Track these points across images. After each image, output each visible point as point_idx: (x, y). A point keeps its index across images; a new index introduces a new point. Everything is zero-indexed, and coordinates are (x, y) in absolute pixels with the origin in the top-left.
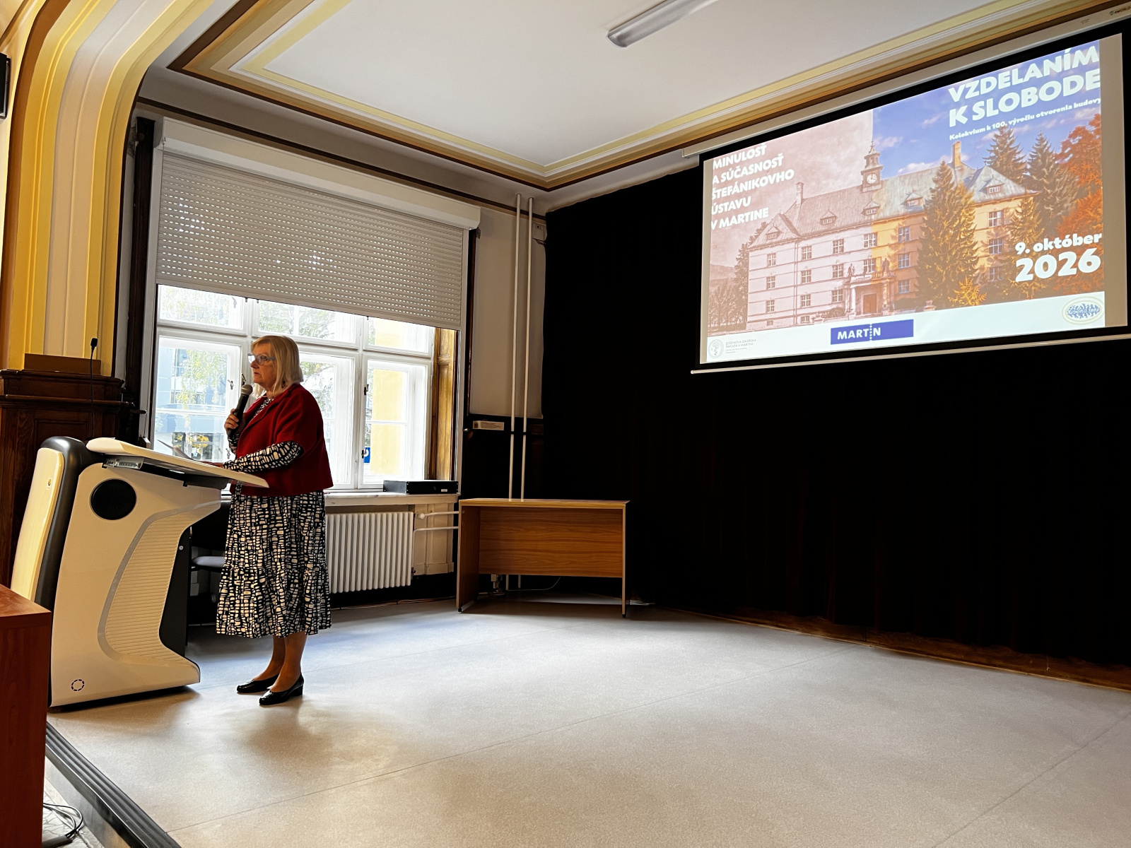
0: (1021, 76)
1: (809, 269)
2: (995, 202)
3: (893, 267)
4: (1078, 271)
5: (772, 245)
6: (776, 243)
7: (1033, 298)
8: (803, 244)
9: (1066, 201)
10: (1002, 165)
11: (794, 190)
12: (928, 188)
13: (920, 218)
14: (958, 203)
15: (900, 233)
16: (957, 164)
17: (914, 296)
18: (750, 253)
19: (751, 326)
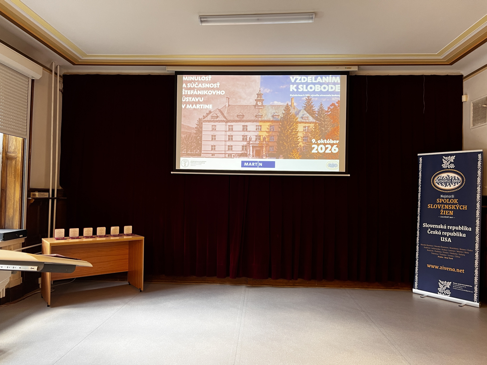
0: (316, 80)
1: (232, 135)
2: (306, 123)
3: (268, 140)
4: (332, 152)
5: (214, 121)
6: (216, 121)
7: (318, 159)
8: (229, 124)
9: (328, 127)
10: (308, 110)
11: (225, 100)
12: (282, 112)
13: (278, 123)
14: (293, 120)
15: (270, 127)
16: (293, 106)
17: (275, 153)
18: (203, 123)
19: (203, 155)
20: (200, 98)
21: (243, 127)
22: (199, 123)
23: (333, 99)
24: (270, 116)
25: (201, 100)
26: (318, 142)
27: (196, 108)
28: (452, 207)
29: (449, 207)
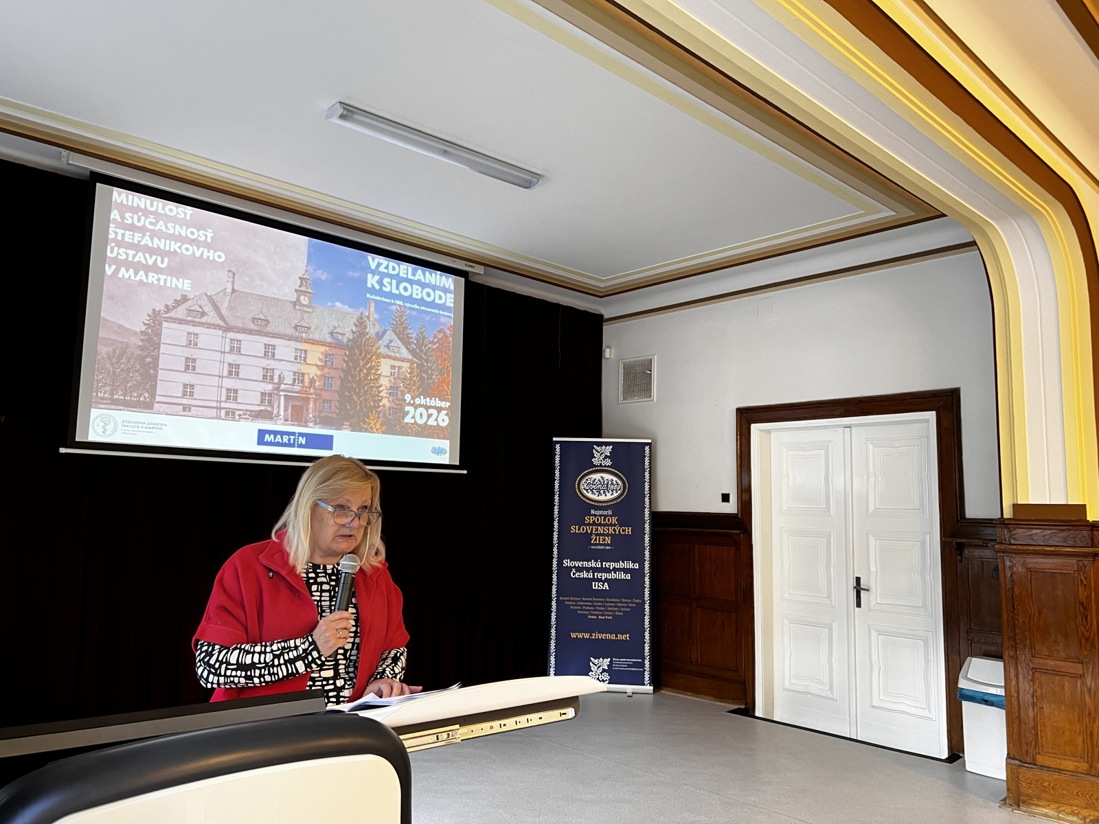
0: (414, 274)
1: (237, 363)
2: (395, 359)
3: (319, 386)
4: (437, 423)
5: (194, 324)
6: (199, 323)
8: (232, 335)
10: (399, 334)
11: (224, 275)
12: (350, 328)
13: (343, 351)
14: (371, 349)
15: (326, 357)
16: (371, 319)
17: (335, 416)
18: (164, 323)
19: (161, 407)
20: (159, 258)
21: (265, 348)
22: (153, 322)
23: (442, 320)
24: (327, 332)
25: (162, 262)
26: (416, 400)
27: (145, 280)
28: (608, 530)
29: (604, 530)
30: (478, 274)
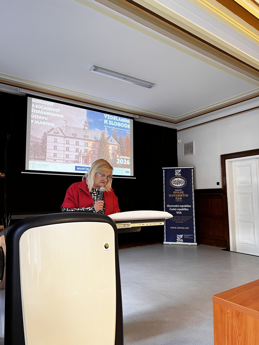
0: (118, 119)
1: (68, 147)
2: (113, 145)
3: (92, 153)
4: (126, 164)
5: (56, 136)
7: (120, 168)
8: (66, 139)
9: (125, 149)
10: (114, 137)
11: (64, 122)
12: (100, 136)
13: (98, 143)
14: (106, 142)
15: (93, 145)
16: (106, 133)
19: (48, 160)
20: (45, 117)
21: (76, 142)
22: (45, 136)
23: (127, 132)
24: (93, 137)
26: (120, 157)
27: (42, 124)
28: (181, 195)
30: (137, 118)
